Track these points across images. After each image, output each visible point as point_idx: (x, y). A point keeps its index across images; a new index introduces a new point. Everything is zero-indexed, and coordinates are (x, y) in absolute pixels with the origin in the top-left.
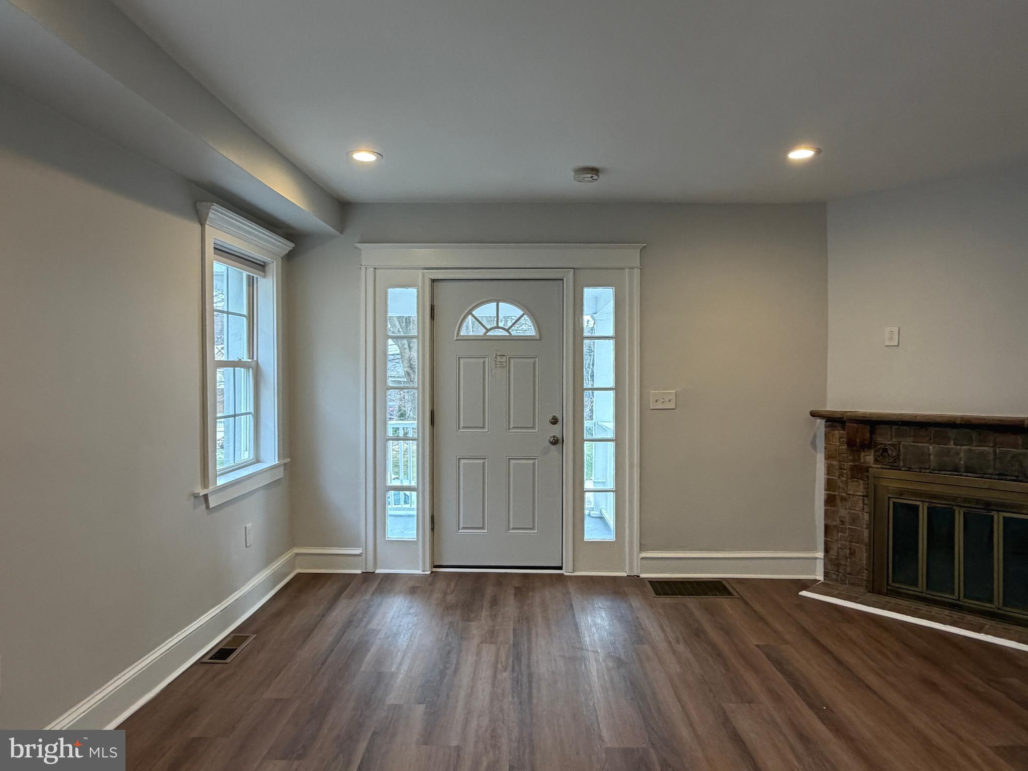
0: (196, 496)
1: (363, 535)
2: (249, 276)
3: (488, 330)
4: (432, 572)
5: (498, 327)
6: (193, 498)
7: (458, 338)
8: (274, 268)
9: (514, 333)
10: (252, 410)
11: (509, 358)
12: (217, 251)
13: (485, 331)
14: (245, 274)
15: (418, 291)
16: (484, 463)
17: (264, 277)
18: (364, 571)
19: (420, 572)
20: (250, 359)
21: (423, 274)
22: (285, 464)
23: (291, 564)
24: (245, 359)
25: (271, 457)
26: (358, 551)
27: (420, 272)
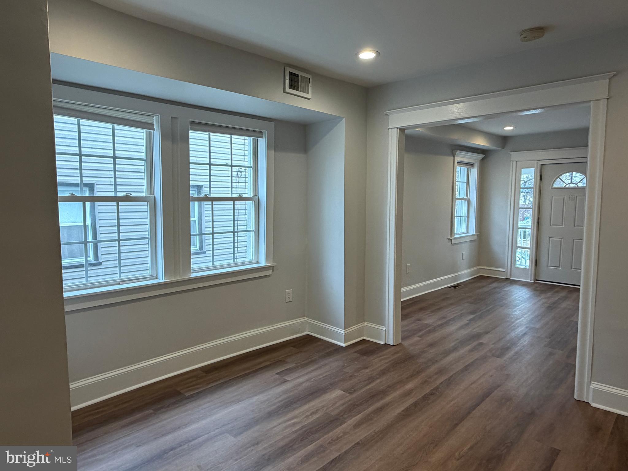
0: (449, 239)
1: (506, 263)
2: (467, 169)
3: (567, 185)
4: (534, 282)
5: (571, 183)
6: (447, 240)
7: (552, 188)
8: (477, 165)
9: (579, 186)
10: (466, 215)
11: (577, 196)
12: (459, 163)
13: (565, 185)
14: (466, 168)
15: (535, 169)
16: (561, 241)
17: (473, 168)
18: (506, 278)
19: (529, 281)
20: (466, 197)
21: (537, 163)
22: (477, 235)
23: (478, 271)
24: (465, 197)
25: (472, 231)
26: (504, 270)
27: (536, 162)
